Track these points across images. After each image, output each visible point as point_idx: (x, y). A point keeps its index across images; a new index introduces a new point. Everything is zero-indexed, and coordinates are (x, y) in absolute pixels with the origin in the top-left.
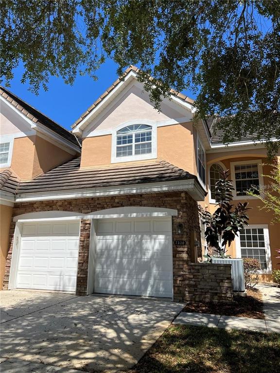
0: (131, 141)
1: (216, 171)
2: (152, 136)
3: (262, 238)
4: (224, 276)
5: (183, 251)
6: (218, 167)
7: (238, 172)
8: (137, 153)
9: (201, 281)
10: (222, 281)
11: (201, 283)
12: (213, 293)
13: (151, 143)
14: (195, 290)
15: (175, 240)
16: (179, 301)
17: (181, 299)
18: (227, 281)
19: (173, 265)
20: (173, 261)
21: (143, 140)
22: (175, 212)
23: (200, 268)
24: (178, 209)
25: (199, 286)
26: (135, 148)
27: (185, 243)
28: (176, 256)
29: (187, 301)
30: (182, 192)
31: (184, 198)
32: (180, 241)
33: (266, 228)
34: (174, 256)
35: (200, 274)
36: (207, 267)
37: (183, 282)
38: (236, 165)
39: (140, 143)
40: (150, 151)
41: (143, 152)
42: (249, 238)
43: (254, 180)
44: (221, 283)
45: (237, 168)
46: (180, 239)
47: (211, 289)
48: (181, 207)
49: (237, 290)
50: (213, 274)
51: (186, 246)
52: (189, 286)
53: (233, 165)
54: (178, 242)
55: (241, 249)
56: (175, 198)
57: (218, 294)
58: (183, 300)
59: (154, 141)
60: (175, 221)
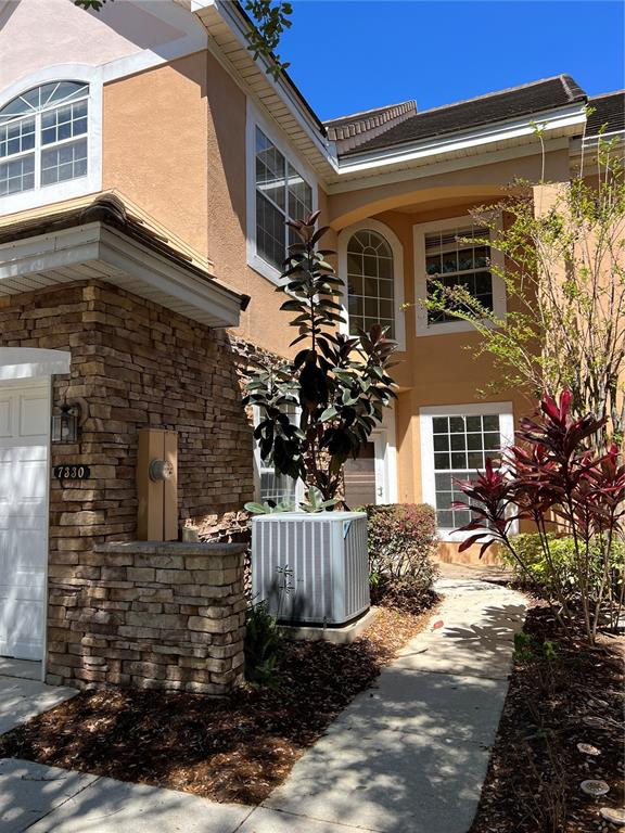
0: (29, 142)
1: (368, 251)
2: (89, 116)
3: (493, 441)
4: (204, 592)
5: (81, 503)
6: (376, 241)
7: (434, 252)
8: (48, 179)
9: (130, 609)
10: (195, 611)
11: (132, 618)
12: (164, 655)
13: (86, 138)
14: (108, 642)
15: (57, 464)
16: (59, 681)
17: (67, 672)
18: (210, 612)
19: (50, 551)
20: (50, 539)
21: (65, 132)
22: (62, 361)
23: (128, 561)
24: (71, 349)
25: (122, 630)
26: (43, 164)
27: (87, 472)
28: (58, 518)
29: (87, 682)
30: (87, 283)
31: (92, 306)
32: (71, 467)
33: (506, 413)
34: (54, 522)
35: (125, 585)
36: (153, 561)
37: (77, 613)
38: (427, 231)
39: (57, 143)
40: (82, 169)
41: (66, 176)
42: (458, 442)
43: (477, 273)
44: (191, 619)
45: (430, 242)
46: (74, 459)
47: (159, 642)
48: (81, 338)
49: (321, 620)
50: (168, 586)
51: (90, 484)
52: (94, 627)
53: (420, 233)
54: (64, 471)
55: (436, 475)
56: (63, 309)
57: (181, 662)
58: (73, 677)
59: (94, 135)
60: (61, 393)
